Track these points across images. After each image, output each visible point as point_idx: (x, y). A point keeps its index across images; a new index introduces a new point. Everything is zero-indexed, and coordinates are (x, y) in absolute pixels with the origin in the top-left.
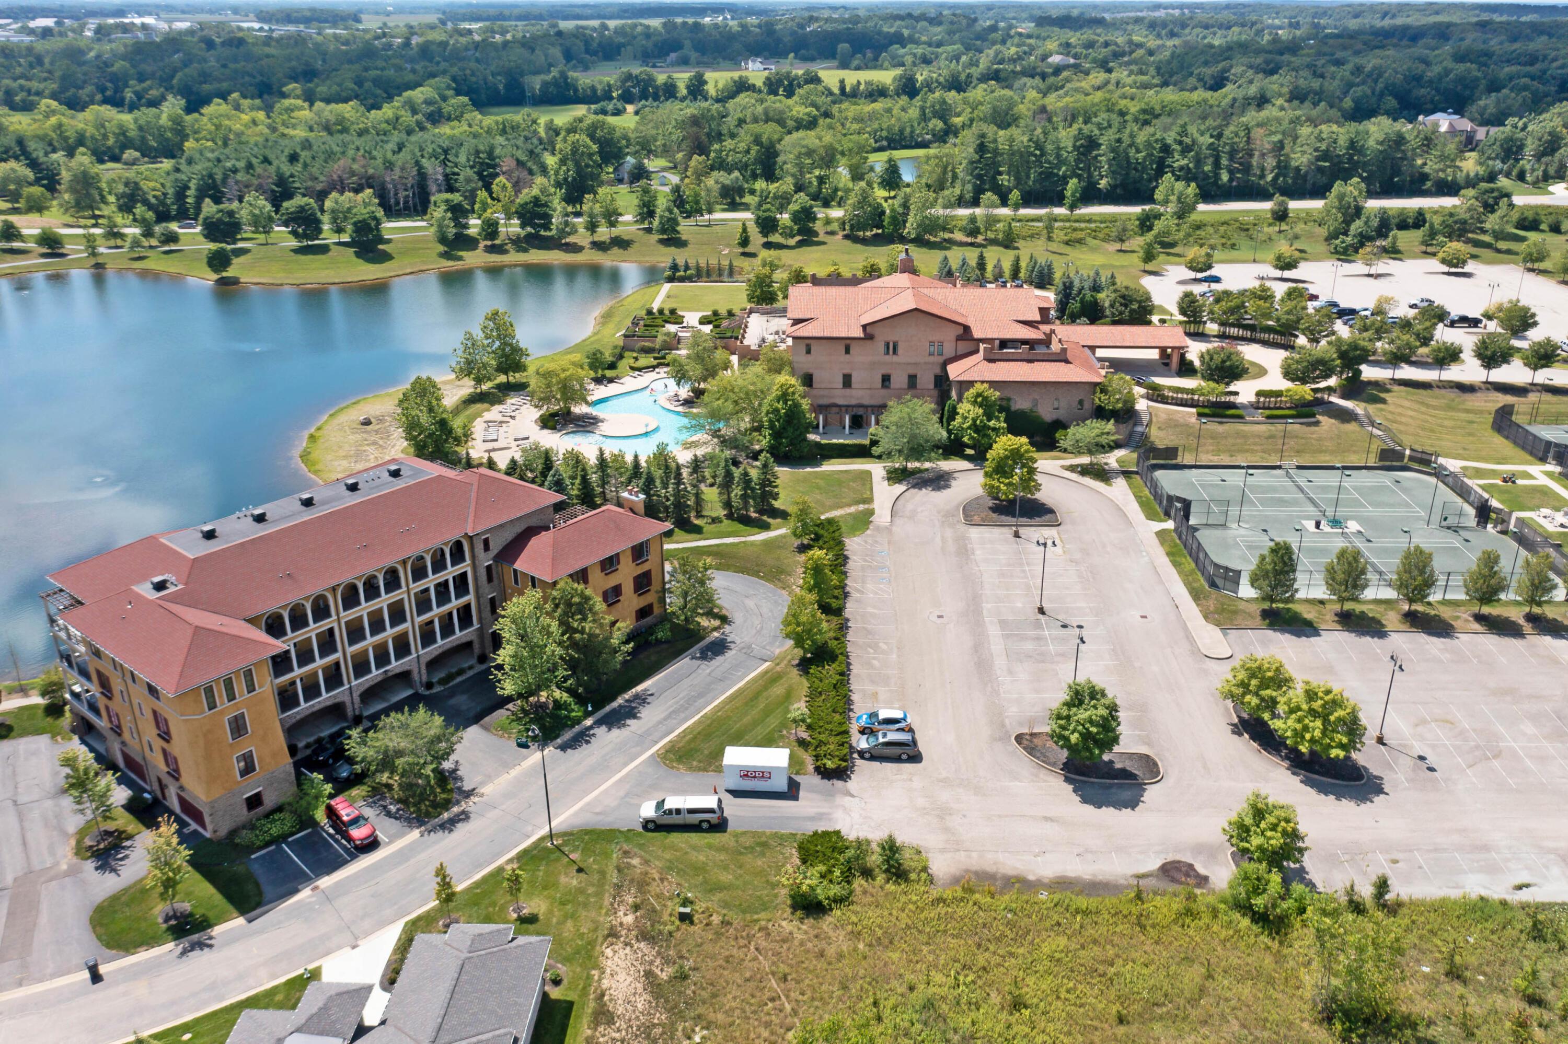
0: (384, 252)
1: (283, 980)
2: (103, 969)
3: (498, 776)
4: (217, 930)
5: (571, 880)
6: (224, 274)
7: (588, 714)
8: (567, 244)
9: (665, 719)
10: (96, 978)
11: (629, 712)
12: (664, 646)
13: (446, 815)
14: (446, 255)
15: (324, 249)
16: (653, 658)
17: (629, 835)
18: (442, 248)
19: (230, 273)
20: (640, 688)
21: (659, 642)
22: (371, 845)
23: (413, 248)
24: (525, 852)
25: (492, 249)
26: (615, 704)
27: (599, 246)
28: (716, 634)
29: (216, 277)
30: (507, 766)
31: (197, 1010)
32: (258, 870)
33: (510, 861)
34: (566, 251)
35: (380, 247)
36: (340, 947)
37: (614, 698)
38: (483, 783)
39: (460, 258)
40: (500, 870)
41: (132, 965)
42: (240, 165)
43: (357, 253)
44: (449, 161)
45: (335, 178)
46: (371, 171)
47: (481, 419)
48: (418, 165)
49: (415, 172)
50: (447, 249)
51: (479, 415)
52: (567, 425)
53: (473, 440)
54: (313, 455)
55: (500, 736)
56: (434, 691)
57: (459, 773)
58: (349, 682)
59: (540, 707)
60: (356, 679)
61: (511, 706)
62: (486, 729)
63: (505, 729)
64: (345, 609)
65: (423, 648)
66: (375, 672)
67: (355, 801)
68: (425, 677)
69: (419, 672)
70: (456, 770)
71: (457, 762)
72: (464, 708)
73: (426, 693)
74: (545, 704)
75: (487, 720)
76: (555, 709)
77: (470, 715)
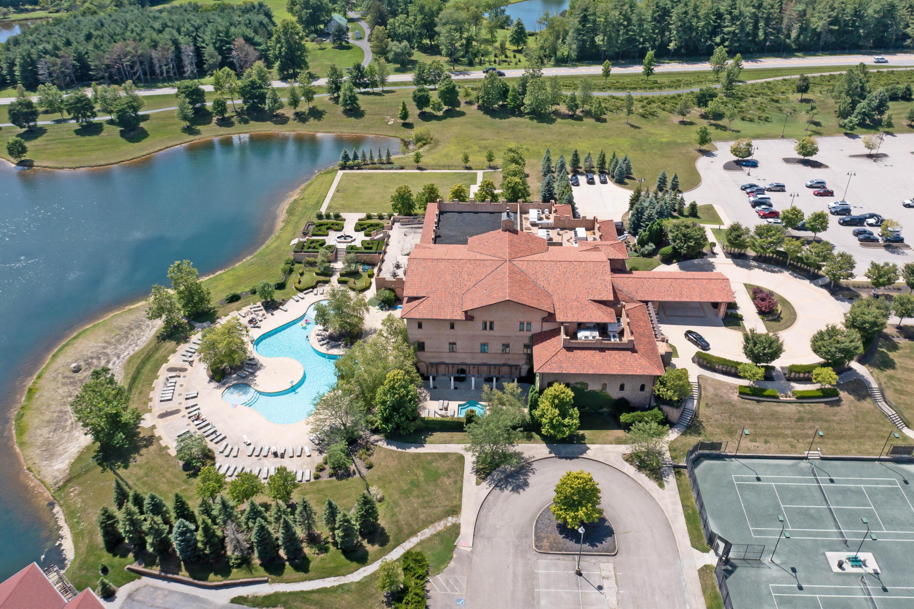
0: (142, 129)
6: (23, 158)
8: (277, 116)
14: (189, 130)
15: (99, 126)
18: (185, 124)
19: (27, 157)
23: (164, 122)
25: (221, 123)
27: (301, 117)
29: (16, 161)
34: (276, 123)
35: (141, 124)
39: (198, 133)
42: (49, 47)
43: (121, 131)
44: (199, 37)
45: (115, 56)
46: (140, 52)
47: (165, 366)
48: (175, 43)
49: (173, 48)
50: (188, 124)
51: (165, 360)
52: (231, 374)
53: (150, 400)
54: (24, 418)
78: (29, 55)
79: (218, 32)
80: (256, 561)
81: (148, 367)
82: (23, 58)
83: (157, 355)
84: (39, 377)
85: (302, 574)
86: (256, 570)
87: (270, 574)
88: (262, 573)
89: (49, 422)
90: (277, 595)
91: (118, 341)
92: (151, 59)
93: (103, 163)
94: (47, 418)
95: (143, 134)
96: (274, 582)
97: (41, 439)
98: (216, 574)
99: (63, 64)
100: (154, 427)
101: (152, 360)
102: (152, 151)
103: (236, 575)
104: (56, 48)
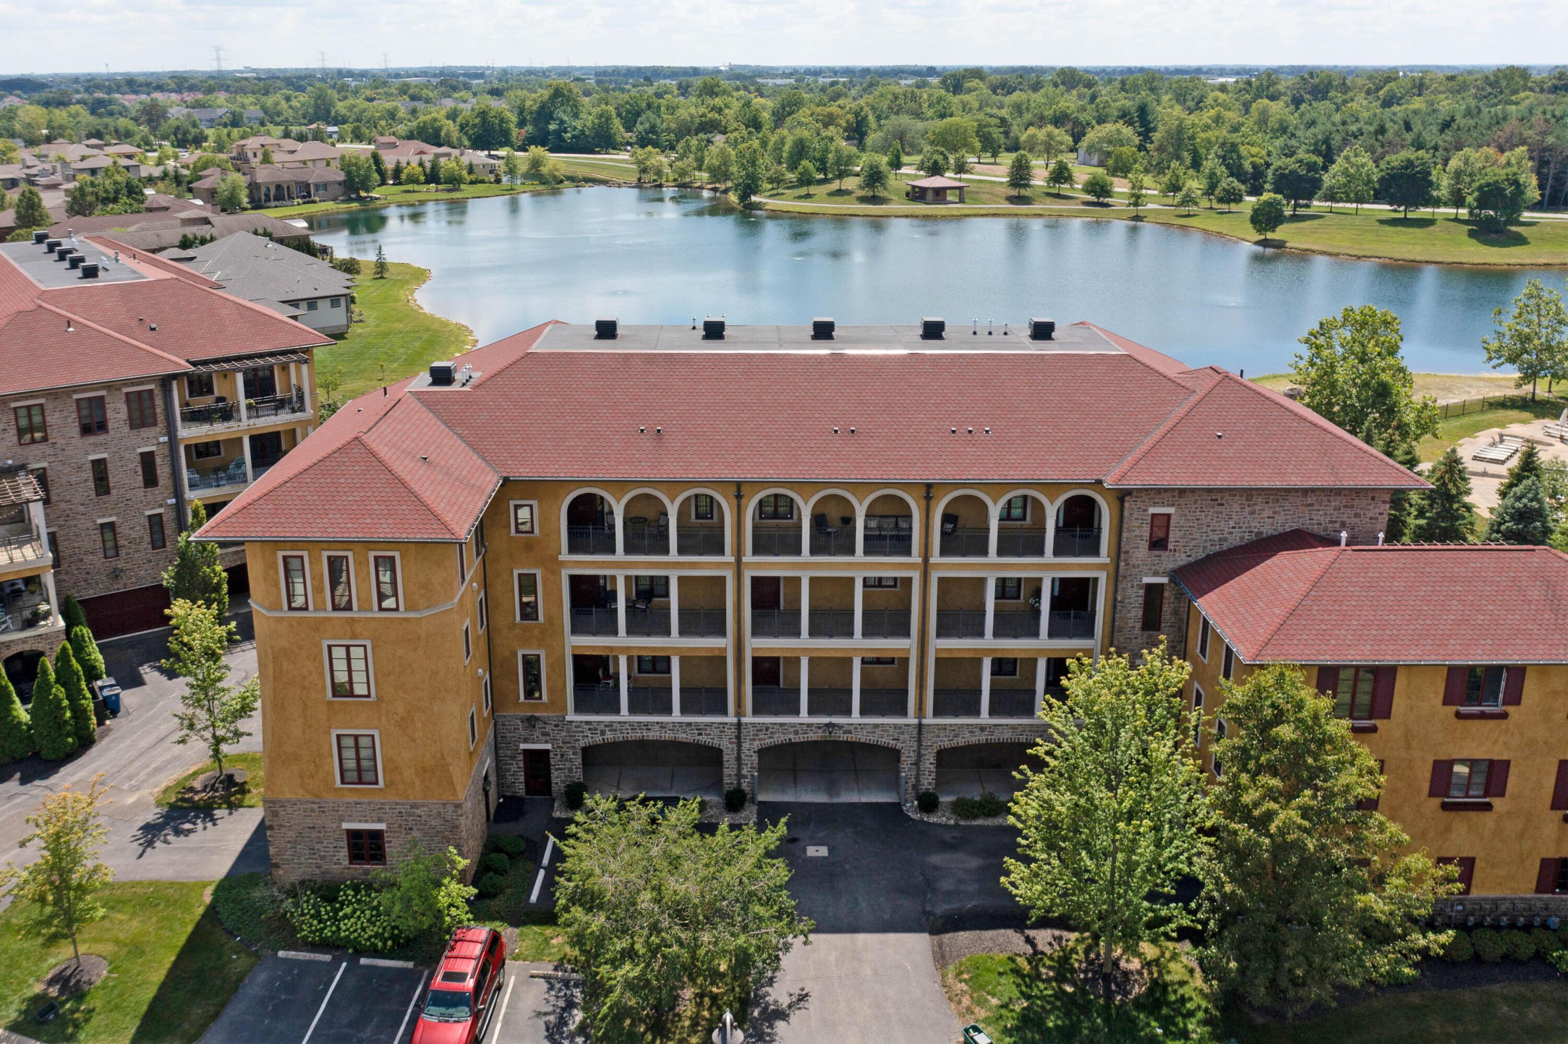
55: (953, 998)
56: (933, 819)
57: (780, 1025)
58: (739, 713)
59: (1107, 978)
60: (756, 711)
61: (1043, 937)
62: (941, 958)
63: (977, 984)
64: (758, 550)
65: (937, 713)
66: (804, 717)
67: (537, 957)
68: (928, 782)
69: (917, 763)
70: (781, 1015)
71: (803, 997)
72: (946, 885)
73: (916, 816)
74: (1126, 974)
75: (963, 937)
76: (1138, 1004)
77: (942, 908)
101: (1467, 420)
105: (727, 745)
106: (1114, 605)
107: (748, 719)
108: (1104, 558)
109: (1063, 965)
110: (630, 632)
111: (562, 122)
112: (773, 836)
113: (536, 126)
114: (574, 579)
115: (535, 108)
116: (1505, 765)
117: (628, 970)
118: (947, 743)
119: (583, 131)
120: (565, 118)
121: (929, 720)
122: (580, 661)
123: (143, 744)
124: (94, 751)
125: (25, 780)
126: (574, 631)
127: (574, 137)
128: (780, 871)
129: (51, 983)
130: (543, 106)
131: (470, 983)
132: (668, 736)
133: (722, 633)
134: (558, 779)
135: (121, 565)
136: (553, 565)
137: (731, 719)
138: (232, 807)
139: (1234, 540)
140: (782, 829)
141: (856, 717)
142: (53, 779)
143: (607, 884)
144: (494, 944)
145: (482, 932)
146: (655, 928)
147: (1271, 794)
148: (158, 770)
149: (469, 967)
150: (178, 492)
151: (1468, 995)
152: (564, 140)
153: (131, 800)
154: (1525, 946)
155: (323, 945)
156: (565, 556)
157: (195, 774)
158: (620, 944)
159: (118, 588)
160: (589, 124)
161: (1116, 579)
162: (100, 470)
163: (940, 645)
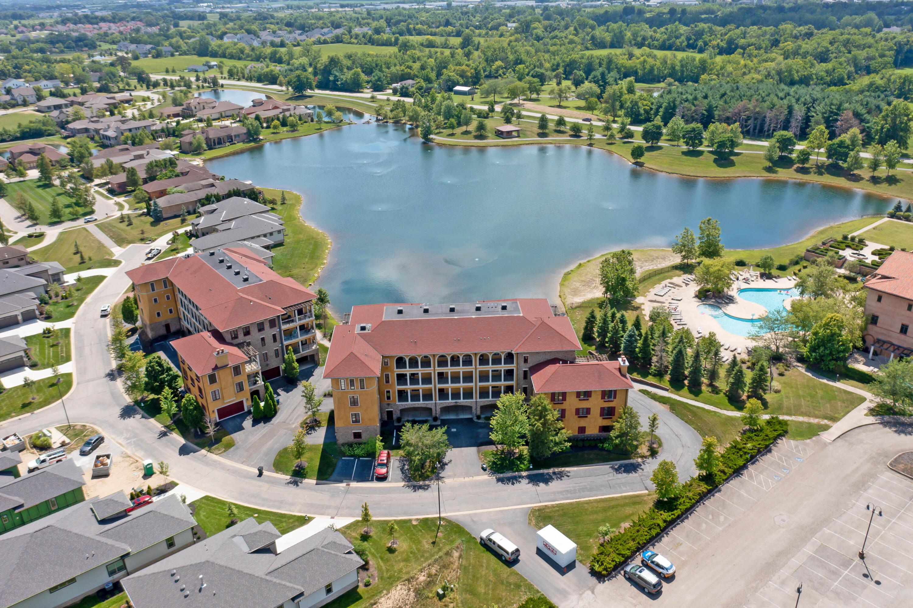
0: (733, 160)
1: (300, 514)
2: (265, 473)
3: (459, 477)
4: (306, 481)
5: (426, 545)
6: (638, 160)
7: (528, 469)
8: (854, 175)
9: (558, 493)
10: (260, 474)
11: (546, 480)
12: (605, 453)
13: (421, 483)
14: (769, 170)
15: (700, 153)
16: (591, 457)
17: (471, 539)
18: (768, 164)
19: (642, 160)
20: (567, 469)
21: (603, 449)
22: (382, 478)
23: (751, 161)
24: (427, 519)
25: (799, 170)
26: (545, 471)
27: (875, 180)
28: (640, 460)
29: (633, 161)
30: (468, 475)
31: (269, 507)
32: (340, 464)
33: (417, 519)
34: (849, 180)
35: (732, 158)
36: (328, 515)
37: (548, 467)
38: (449, 477)
39: (776, 172)
40: (410, 521)
41: (273, 477)
42: (690, 97)
43: (715, 159)
44: (814, 107)
45: (736, 111)
46: (757, 109)
47: (669, 280)
48: (790, 109)
49: (786, 112)
50: (771, 165)
51: (671, 278)
52: (711, 299)
53: (649, 292)
54: (570, 275)
55: (480, 459)
56: (480, 421)
57: (446, 466)
58: (436, 400)
59: (510, 454)
60: (439, 400)
61: (499, 447)
62: (479, 452)
63: (485, 456)
64: (438, 366)
65: (480, 398)
66: (450, 400)
67: (396, 456)
68: (479, 413)
69: (476, 409)
70: (446, 464)
71: (451, 461)
72: (481, 436)
73: (476, 420)
74: (515, 453)
75: (483, 447)
76: (516, 458)
77: (480, 441)
78: (674, 102)
79: (832, 104)
80: (667, 377)
81: (657, 277)
82: (669, 103)
83: (666, 274)
84: (588, 261)
85: (693, 396)
86: (664, 382)
87: (672, 387)
88: (667, 385)
89: (582, 281)
90: (670, 398)
91: (646, 261)
92: (765, 117)
93: (691, 174)
94: (583, 279)
95: (732, 164)
96: (672, 392)
97: (573, 287)
98: (638, 374)
99: (695, 111)
100: (643, 304)
101: (662, 275)
102: (732, 175)
103: (650, 379)
104: (696, 99)
105: (433, 408)
106: (517, 375)
107: (438, 402)
108: (515, 365)
109: (503, 452)
110: (410, 384)
111: (336, 76)
112: (444, 429)
113: (323, 76)
114: (397, 375)
115: (322, 67)
116: (590, 409)
117: (418, 457)
118: (482, 404)
119: (346, 81)
120: (337, 74)
121: (478, 400)
122: (398, 391)
123: (290, 411)
124: (278, 414)
125: (265, 423)
126: (398, 385)
127: (342, 84)
128: (445, 437)
129: (296, 467)
130: (326, 66)
131: (385, 461)
132: (419, 406)
133: (431, 383)
134: (395, 417)
135: (268, 362)
136: (393, 372)
137: (434, 402)
138: (319, 427)
139: (542, 361)
140: (446, 428)
141: (462, 400)
142: (272, 422)
143: (413, 441)
144: (388, 454)
145: (386, 451)
146: (422, 449)
147: (536, 420)
148: (297, 418)
149: (385, 458)
150: (282, 343)
151: (580, 453)
152: (337, 85)
153: (294, 426)
154: (593, 443)
155: (351, 456)
156: (395, 370)
157: (306, 419)
158: (416, 453)
159: (268, 369)
160: (349, 77)
161: (517, 369)
162: (263, 339)
163: (479, 384)
